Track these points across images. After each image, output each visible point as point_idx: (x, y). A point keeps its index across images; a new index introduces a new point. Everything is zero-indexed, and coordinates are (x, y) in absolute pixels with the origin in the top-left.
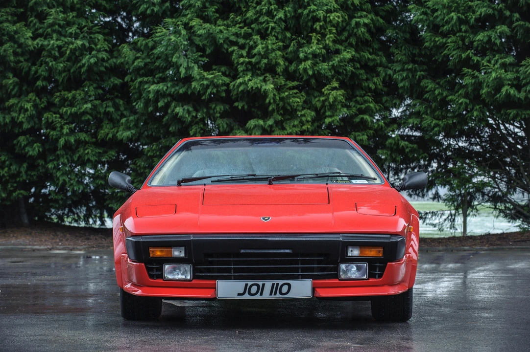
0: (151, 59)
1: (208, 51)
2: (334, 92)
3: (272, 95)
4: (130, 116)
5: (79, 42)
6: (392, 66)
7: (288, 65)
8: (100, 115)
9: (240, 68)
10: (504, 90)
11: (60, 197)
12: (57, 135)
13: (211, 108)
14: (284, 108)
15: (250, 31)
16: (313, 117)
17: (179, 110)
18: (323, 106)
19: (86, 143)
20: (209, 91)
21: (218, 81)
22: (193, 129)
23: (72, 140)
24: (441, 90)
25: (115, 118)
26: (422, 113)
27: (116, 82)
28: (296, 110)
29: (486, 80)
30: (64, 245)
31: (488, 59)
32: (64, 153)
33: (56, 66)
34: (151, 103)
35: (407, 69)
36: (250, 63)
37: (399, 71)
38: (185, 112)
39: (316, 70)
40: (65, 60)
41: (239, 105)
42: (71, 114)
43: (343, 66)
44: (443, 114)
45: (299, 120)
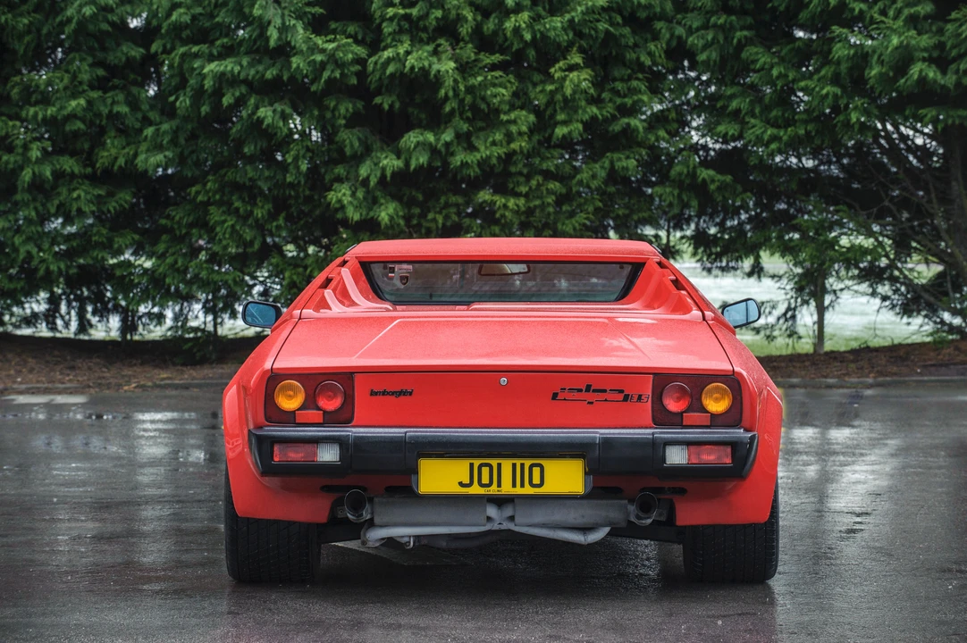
0: (204, 8)
2: (574, 75)
3: (451, 83)
4: (161, 123)
6: (684, 18)
7: (482, 20)
8: (101, 121)
9: (387, 29)
10: (915, 70)
11: (19, 286)
12: (16, 162)
13: (327, 108)
14: (474, 107)
16: (532, 126)
17: (266, 113)
18: (551, 102)
19: (73, 176)
20: (326, 75)
21: (345, 55)
22: (292, 149)
23: (48, 172)
24: (784, 68)
25: (130, 125)
26: (743, 113)
27: (133, 53)
28: (497, 111)
29: (879, 52)
30: (27, 383)
31: (882, 7)
32: (30, 198)
33: (14, 23)
34: (206, 96)
35: (715, 26)
36: (407, 17)
37: (698, 29)
38: (277, 116)
39: (539, 30)
40: (31, 9)
41: (385, 101)
42: (44, 119)
43: (591, 22)
44: (786, 115)
45: (504, 131)
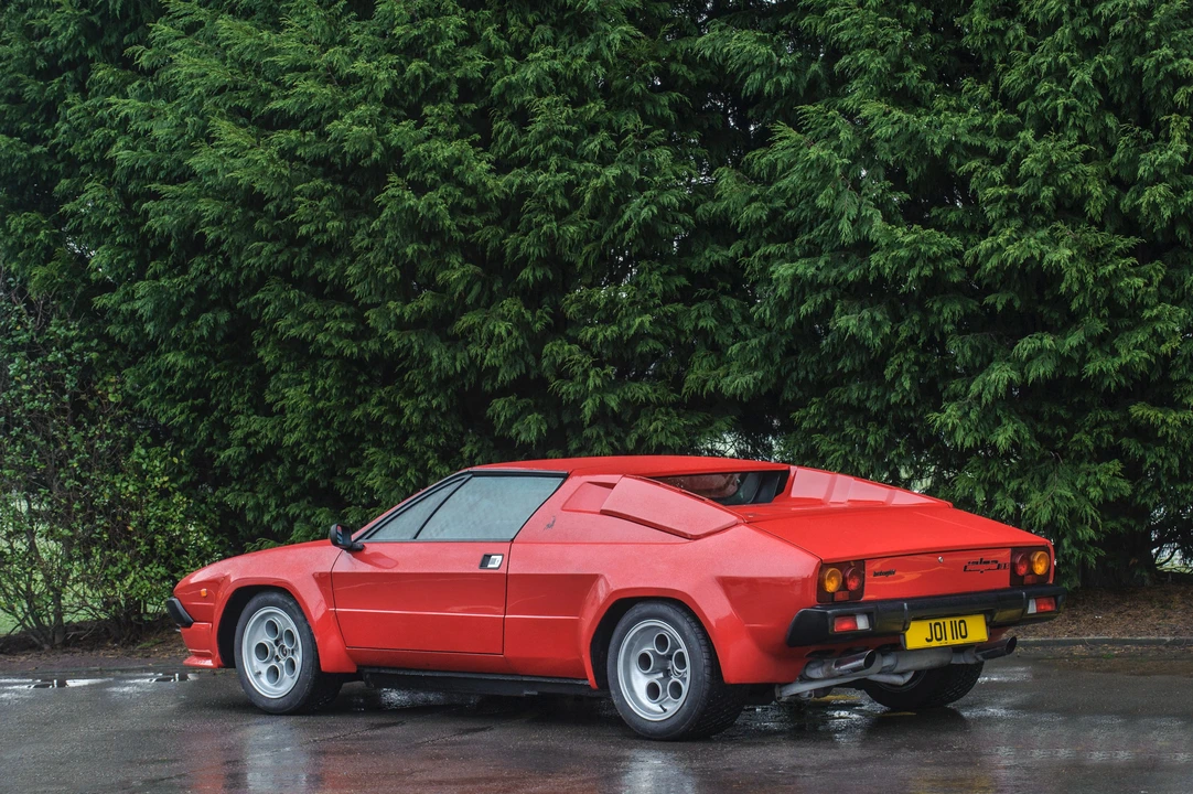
1: (912, 175)
3: (1075, 275)
4: (750, 338)
5: (612, 172)
7: (1116, 196)
8: (686, 338)
9: (992, 213)
12: (576, 392)
13: (930, 311)
14: (1110, 302)
15: (1015, 118)
16: (1185, 323)
17: (849, 321)
19: (652, 405)
21: (930, 249)
23: (613, 402)
25: (720, 342)
27: (716, 257)
28: (1140, 306)
32: (601, 433)
33: (561, 232)
36: (1014, 198)
38: (865, 325)
39: (1181, 204)
40: (586, 214)
41: (998, 301)
42: (605, 341)
45: (1150, 330)
